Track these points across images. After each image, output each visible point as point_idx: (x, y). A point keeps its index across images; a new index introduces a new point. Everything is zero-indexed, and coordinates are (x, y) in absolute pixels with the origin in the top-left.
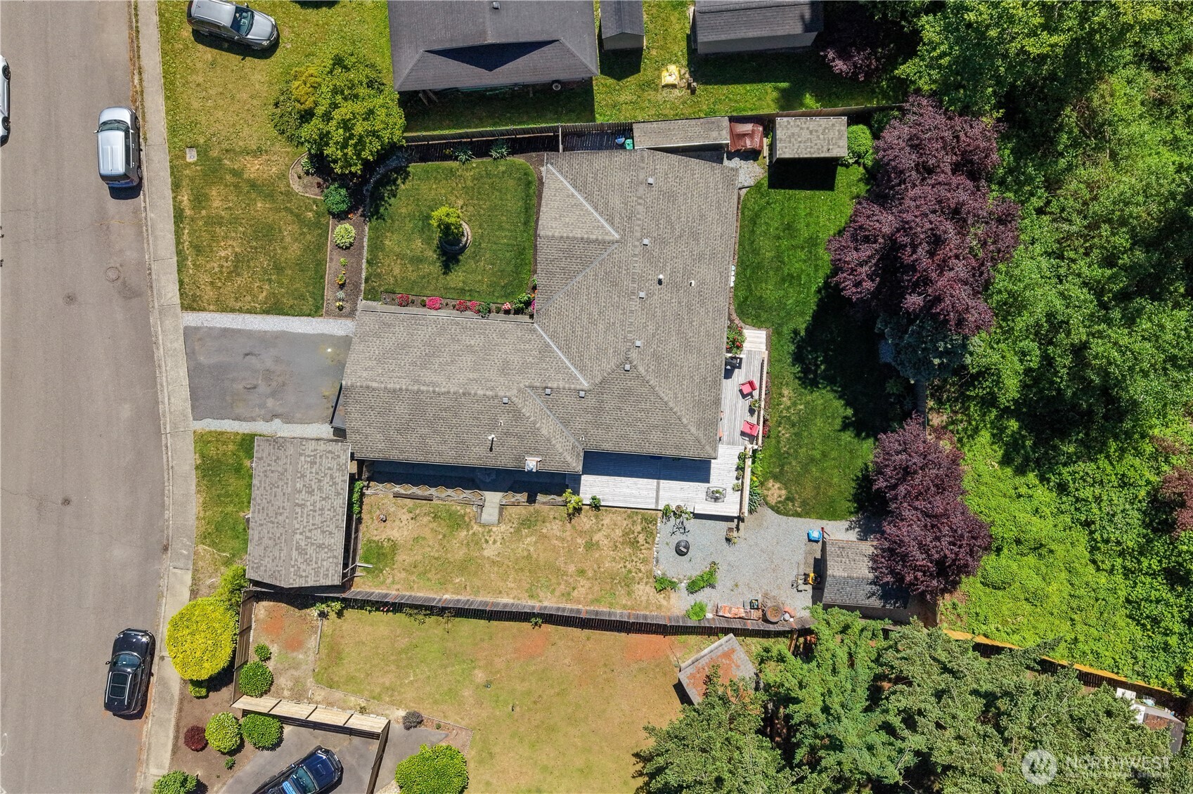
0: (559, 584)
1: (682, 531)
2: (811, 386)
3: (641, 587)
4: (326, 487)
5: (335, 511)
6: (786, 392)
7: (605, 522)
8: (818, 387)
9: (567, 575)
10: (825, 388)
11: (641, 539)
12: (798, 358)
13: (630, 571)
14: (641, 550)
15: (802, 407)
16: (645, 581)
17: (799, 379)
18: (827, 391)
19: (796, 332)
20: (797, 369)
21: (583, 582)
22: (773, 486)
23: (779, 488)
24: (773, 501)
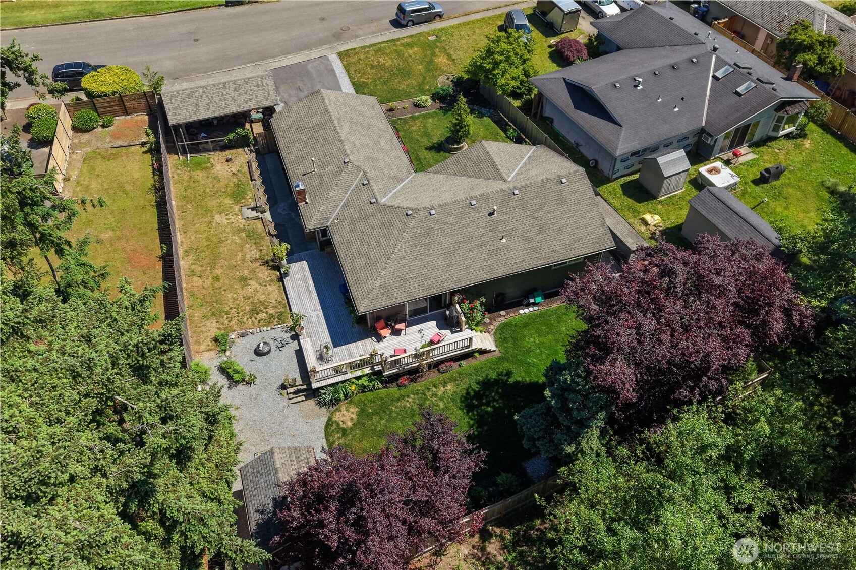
0: (202, 266)
1: (280, 345)
2: (466, 406)
3: (215, 325)
4: (243, 98)
5: (226, 107)
6: (449, 387)
7: (268, 286)
8: (468, 412)
9: (211, 270)
10: (470, 418)
11: (262, 316)
12: (486, 384)
13: (227, 313)
14: (251, 318)
15: (442, 406)
16: (221, 326)
17: (468, 393)
18: (468, 422)
19: (509, 374)
20: (476, 387)
21: (209, 282)
22: (352, 413)
23: (352, 419)
24: (337, 417)
